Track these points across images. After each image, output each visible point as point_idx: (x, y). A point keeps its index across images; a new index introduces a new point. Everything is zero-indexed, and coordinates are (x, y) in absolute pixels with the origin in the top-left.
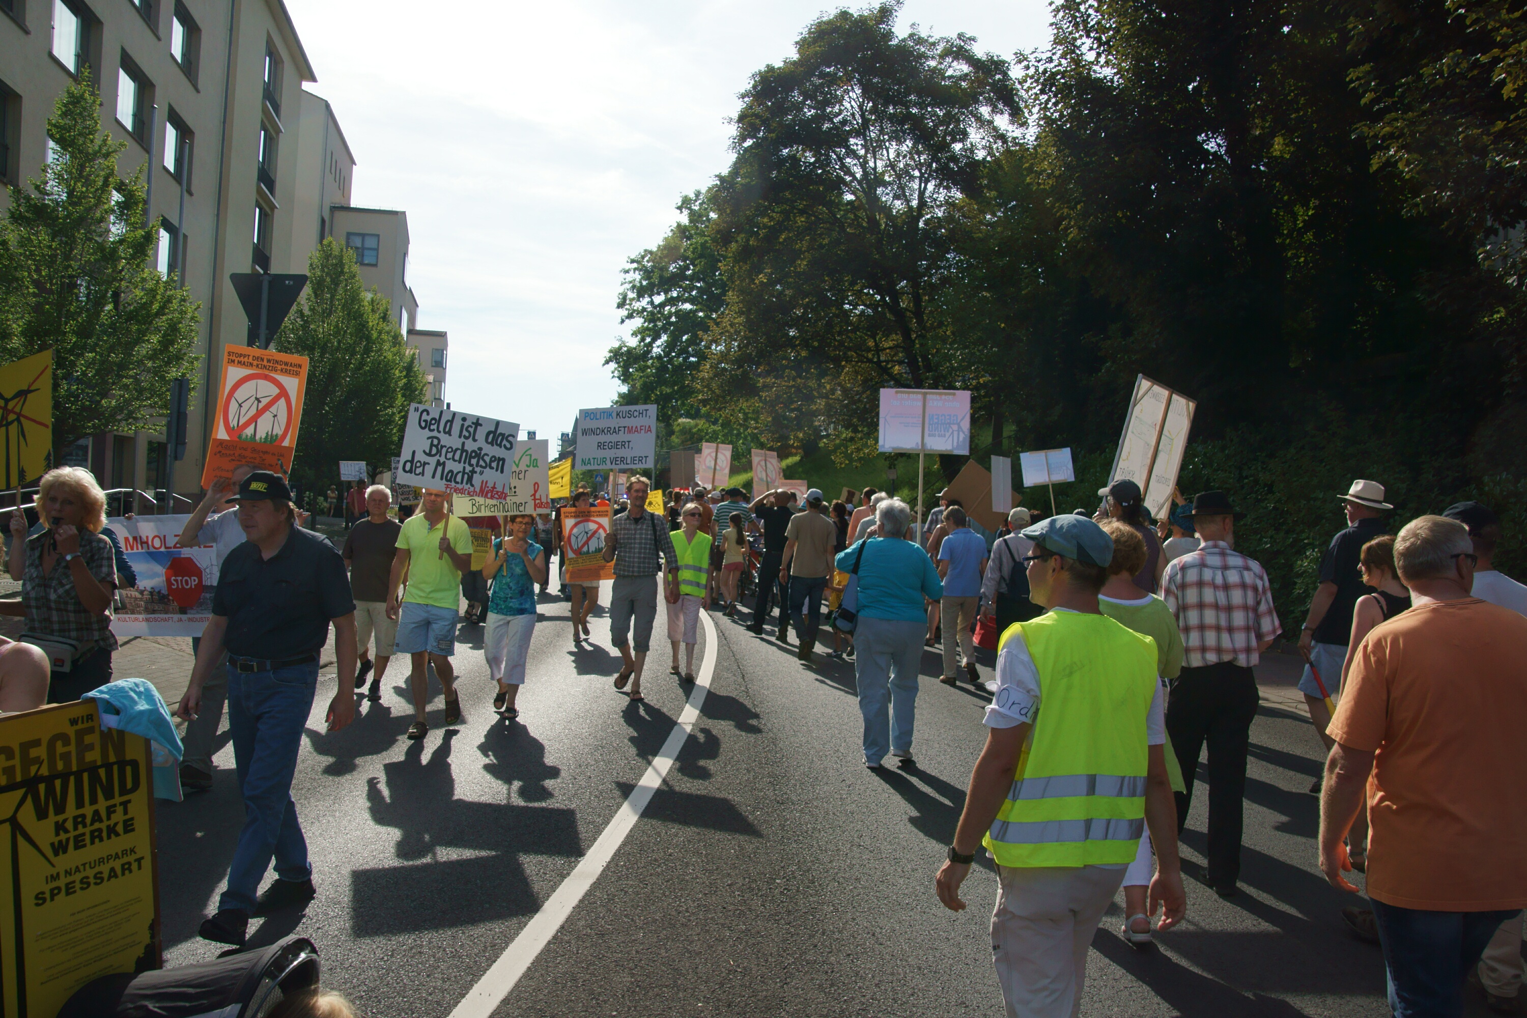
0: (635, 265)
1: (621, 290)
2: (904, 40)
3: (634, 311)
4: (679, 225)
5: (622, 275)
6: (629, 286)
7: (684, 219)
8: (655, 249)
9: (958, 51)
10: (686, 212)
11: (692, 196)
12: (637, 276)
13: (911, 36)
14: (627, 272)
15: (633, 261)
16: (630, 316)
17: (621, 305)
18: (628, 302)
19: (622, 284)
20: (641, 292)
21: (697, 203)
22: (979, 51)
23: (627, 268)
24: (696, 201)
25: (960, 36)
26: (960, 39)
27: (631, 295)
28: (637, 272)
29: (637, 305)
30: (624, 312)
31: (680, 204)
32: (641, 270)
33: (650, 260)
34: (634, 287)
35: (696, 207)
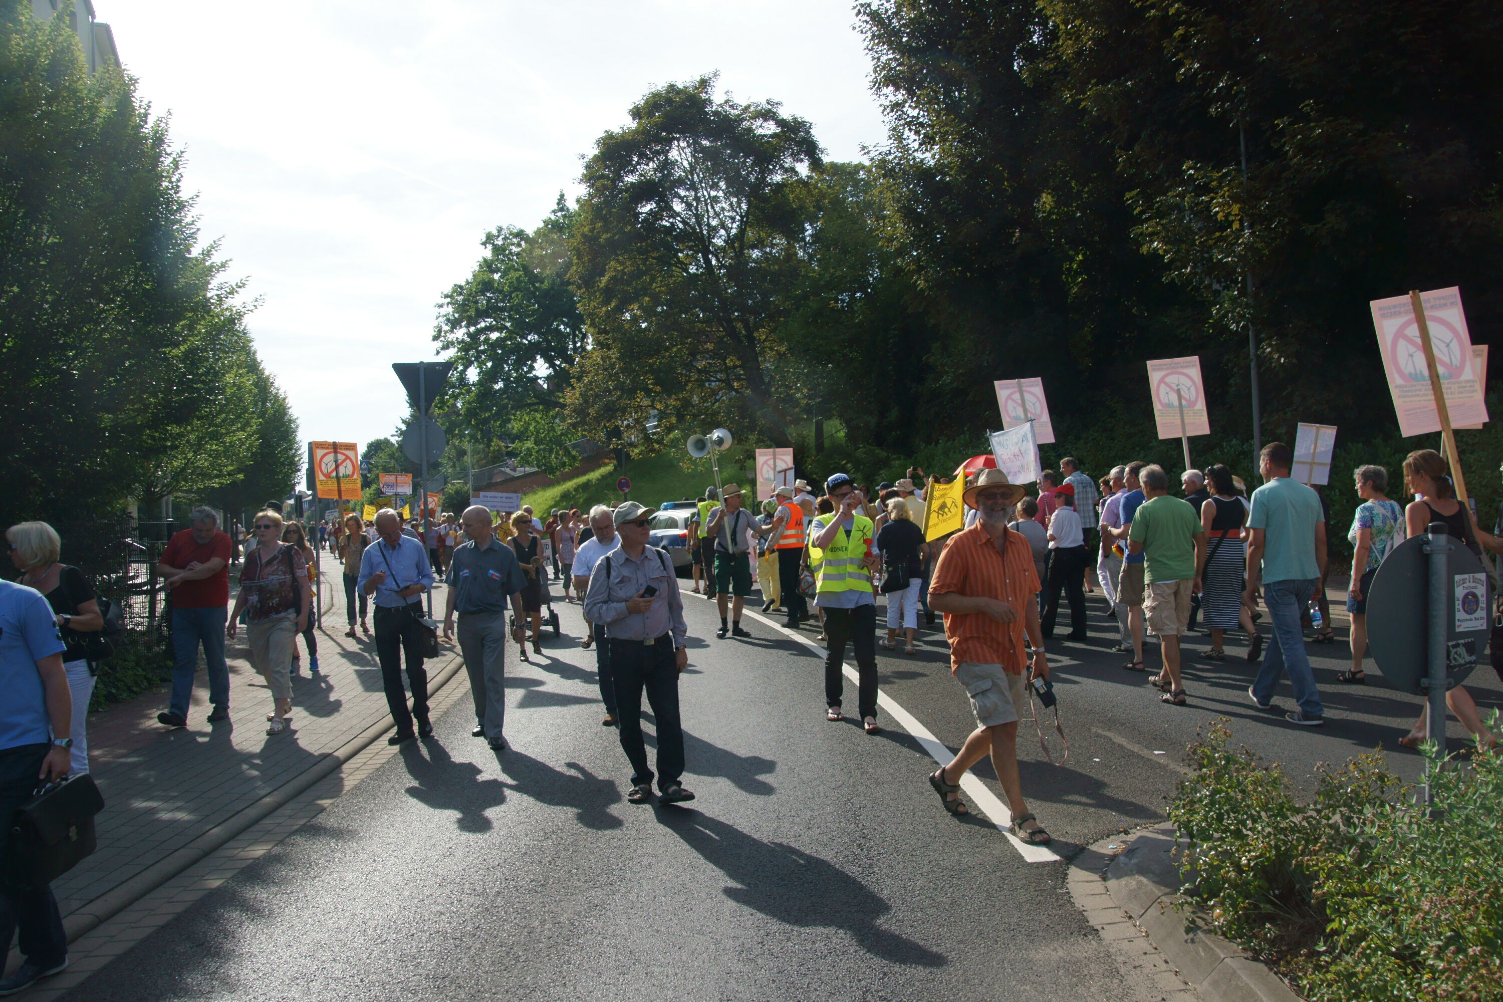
0: (449, 300)
1: (436, 323)
2: (721, 105)
3: (448, 342)
4: (485, 260)
5: (437, 310)
6: (442, 319)
7: (488, 253)
8: (463, 284)
9: (767, 115)
10: (490, 247)
11: (495, 232)
12: (450, 309)
13: (727, 102)
14: (441, 306)
15: (446, 296)
16: (446, 347)
17: (435, 338)
18: (443, 334)
19: (437, 318)
20: (454, 324)
21: (500, 238)
22: (785, 113)
23: (440, 303)
24: (498, 236)
25: (768, 102)
26: (768, 103)
27: (446, 328)
28: (450, 306)
29: (451, 337)
30: (439, 344)
31: (484, 240)
32: (454, 304)
33: (461, 294)
34: (448, 320)
35: (499, 242)
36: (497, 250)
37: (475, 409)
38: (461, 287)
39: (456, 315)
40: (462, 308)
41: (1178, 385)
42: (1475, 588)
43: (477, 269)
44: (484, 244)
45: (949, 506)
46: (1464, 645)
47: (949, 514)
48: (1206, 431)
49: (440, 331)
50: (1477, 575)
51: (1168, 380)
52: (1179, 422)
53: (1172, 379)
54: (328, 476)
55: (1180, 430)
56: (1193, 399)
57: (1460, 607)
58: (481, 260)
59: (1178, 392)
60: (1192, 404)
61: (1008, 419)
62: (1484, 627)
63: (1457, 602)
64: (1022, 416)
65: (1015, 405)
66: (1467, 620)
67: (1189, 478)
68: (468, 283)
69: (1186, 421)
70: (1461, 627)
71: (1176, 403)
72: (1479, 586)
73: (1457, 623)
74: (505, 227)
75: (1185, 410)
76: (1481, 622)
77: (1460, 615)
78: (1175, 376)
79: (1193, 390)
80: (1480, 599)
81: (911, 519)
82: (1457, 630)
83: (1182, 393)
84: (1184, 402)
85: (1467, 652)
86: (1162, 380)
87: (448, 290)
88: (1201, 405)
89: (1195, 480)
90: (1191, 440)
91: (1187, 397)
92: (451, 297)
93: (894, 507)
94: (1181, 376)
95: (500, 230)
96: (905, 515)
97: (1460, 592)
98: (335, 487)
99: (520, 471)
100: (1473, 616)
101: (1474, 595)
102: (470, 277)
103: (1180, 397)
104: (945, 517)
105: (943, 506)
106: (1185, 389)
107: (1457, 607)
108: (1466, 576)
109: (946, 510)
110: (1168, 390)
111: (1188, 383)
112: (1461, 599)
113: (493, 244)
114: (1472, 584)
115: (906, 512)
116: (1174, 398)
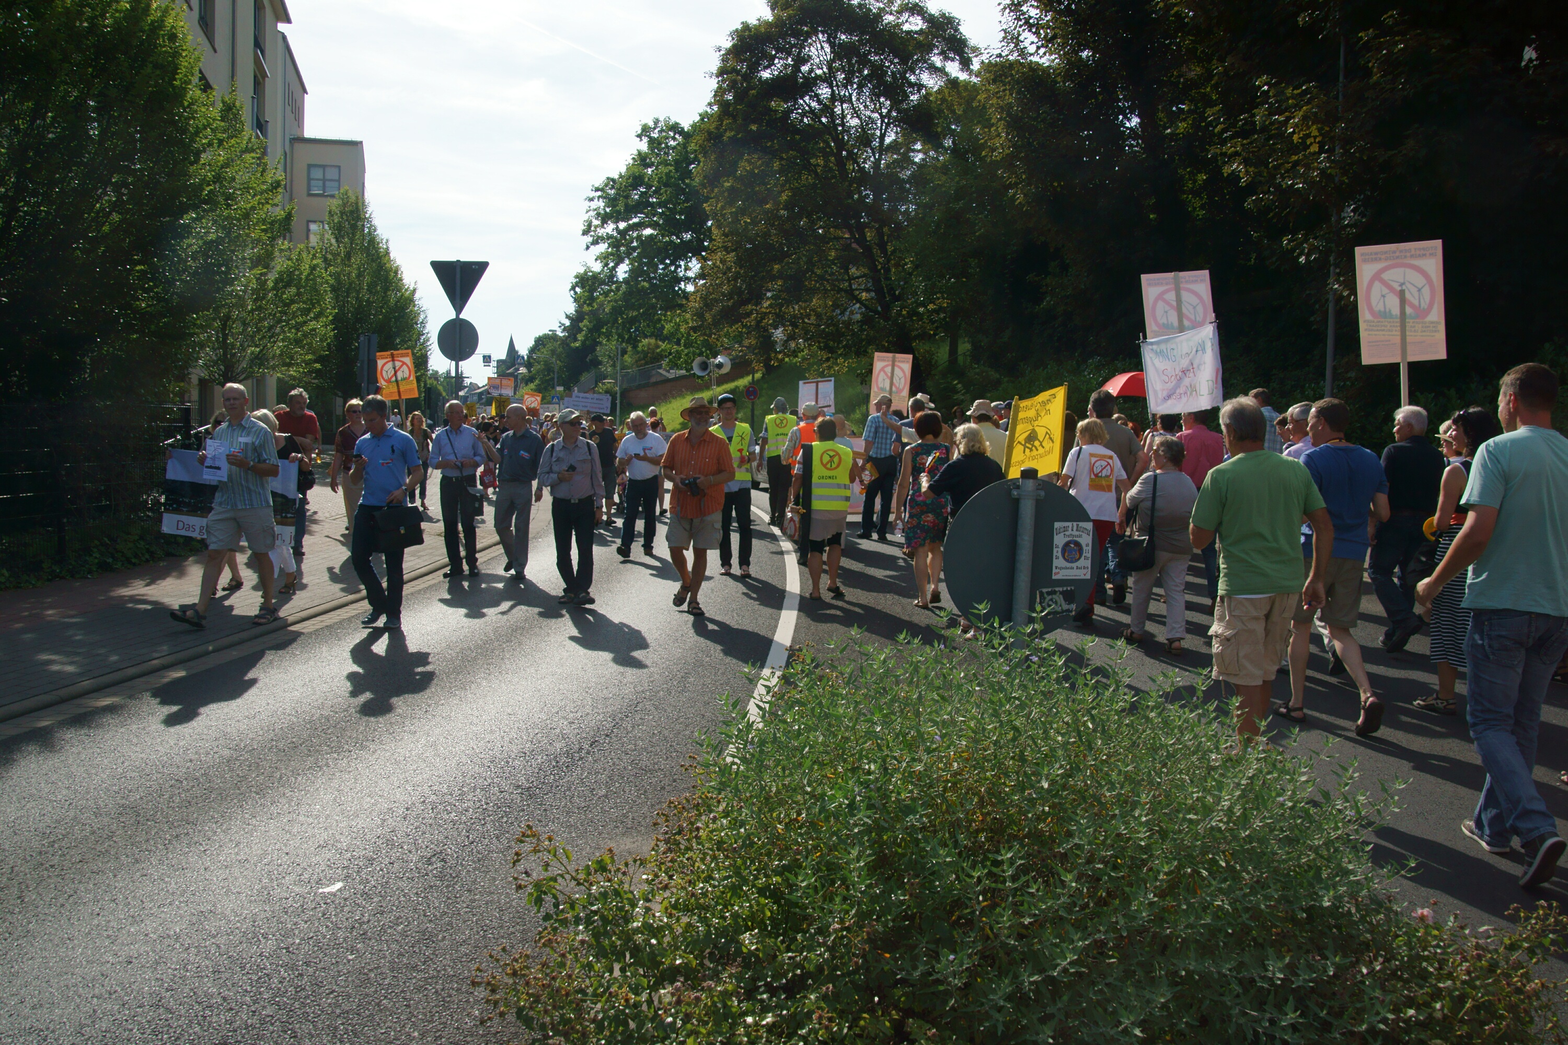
0: (599, 193)
1: (586, 217)
3: (598, 237)
4: (640, 153)
5: (587, 203)
6: (593, 213)
7: (644, 146)
8: (616, 177)
9: (914, 7)
10: (645, 140)
11: (651, 124)
12: (601, 204)
14: (591, 200)
15: (597, 190)
16: (595, 243)
17: (585, 233)
18: (593, 228)
19: (587, 212)
20: (605, 219)
21: (656, 131)
23: (591, 196)
24: (655, 128)
27: (596, 222)
28: (601, 200)
29: (601, 232)
30: (589, 239)
31: (639, 131)
32: (604, 197)
33: (613, 187)
34: (598, 214)
35: (655, 135)
36: (652, 141)
37: (620, 307)
38: (613, 180)
39: (608, 210)
40: (612, 202)
41: (1401, 285)
42: (1080, 536)
43: (631, 162)
44: (639, 136)
45: (1041, 437)
46: (1062, 593)
47: (1041, 450)
48: (1440, 353)
49: (590, 225)
50: (1081, 524)
51: (1386, 276)
52: (1398, 339)
53: (1394, 276)
54: (389, 381)
55: (1399, 352)
56: (1424, 305)
57: (1060, 554)
58: (636, 152)
59: (1402, 295)
60: (1422, 313)
61: (1155, 328)
62: (1088, 576)
63: (1055, 550)
64: (1176, 324)
65: (1167, 308)
66: (1066, 568)
67: (1405, 418)
68: (621, 176)
69: (1408, 339)
70: (1058, 575)
71: (1396, 311)
72: (1084, 535)
73: (1054, 571)
74: (662, 119)
75: (1410, 323)
76: (1085, 571)
77: (1058, 561)
78: (1401, 270)
79: (1426, 292)
80: (1084, 548)
81: (988, 454)
82: (1054, 577)
83: (1408, 295)
84: (1408, 310)
85: (1065, 600)
86: (1377, 277)
87: (599, 182)
88: (1437, 315)
89: (1413, 422)
90: (1413, 366)
91: (1416, 303)
92: (602, 190)
93: (964, 437)
94: (1408, 271)
95: (657, 122)
96: (977, 445)
97: (1059, 540)
98: (395, 389)
99: (673, 374)
100: (1074, 565)
101: (1077, 544)
102: (623, 170)
103: (1403, 301)
104: (1035, 453)
105: (1032, 438)
106: (1414, 290)
107: (1055, 553)
108: (1069, 524)
109: (1037, 443)
110: (1385, 291)
111: (1420, 280)
112: (1061, 546)
113: (649, 137)
114: (1075, 533)
115: (981, 442)
116: (1393, 304)
